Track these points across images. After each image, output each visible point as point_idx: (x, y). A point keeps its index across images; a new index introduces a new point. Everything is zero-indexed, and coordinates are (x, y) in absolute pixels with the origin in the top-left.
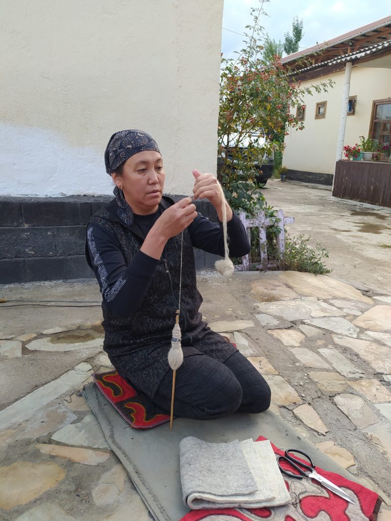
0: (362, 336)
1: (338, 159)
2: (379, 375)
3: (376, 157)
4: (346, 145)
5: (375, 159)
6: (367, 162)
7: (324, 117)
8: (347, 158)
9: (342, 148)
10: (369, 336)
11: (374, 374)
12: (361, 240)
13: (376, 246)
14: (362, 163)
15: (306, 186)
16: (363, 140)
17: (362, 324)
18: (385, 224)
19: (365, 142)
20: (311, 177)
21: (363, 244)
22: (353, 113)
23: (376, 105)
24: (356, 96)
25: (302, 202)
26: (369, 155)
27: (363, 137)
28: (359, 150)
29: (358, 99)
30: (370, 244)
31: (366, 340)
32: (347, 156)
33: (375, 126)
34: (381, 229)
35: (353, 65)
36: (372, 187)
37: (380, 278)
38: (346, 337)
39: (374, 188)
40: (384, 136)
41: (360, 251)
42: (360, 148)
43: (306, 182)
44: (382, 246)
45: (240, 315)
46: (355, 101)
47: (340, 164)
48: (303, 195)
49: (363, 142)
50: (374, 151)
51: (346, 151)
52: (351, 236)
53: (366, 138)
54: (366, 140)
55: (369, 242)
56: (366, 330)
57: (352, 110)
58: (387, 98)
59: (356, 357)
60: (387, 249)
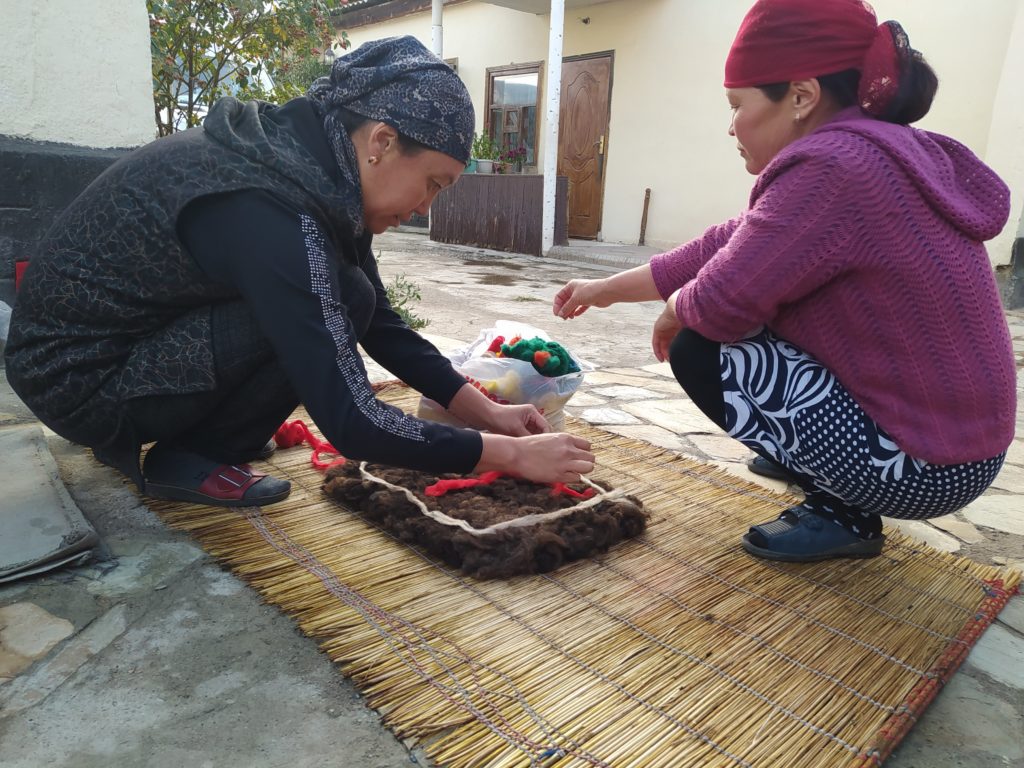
3: (498, 170)
6: (483, 174)
12: (481, 293)
13: (506, 300)
14: (475, 175)
18: (521, 274)
19: (478, 141)
21: (485, 298)
23: (491, 77)
24: (455, 60)
26: (486, 164)
29: (461, 65)
30: (497, 298)
33: (494, 116)
34: (514, 281)
36: (496, 219)
39: (501, 221)
40: (509, 134)
41: (481, 306)
44: (517, 300)
50: (495, 158)
52: (464, 288)
53: (480, 134)
54: (479, 138)
58: (509, 64)
60: (526, 303)
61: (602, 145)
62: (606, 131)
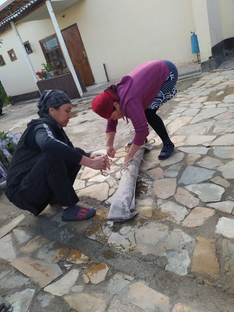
0: (87, 185)
1: (36, 81)
2: (103, 203)
3: (56, 73)
4: (36, 71)
5: (56, 74)
6: (53, 78)
7: (16, 59)
8: (41, 79)
9: (35, 75)
10: (91, 182)
11: (101, 204)
13: (78, 124)
14: (50, 79)
15: (29, 103)
16: (44, 66)
17: (85, 177)
18: (78, 109)
19: (46, 66)
20: (28, 96)
21: (71, 126)
22: (32, 52)
23: (42, 43)
24: (28, 41)
25: (30, 114)
26: (52, 73)
27: (43, 64)
28: (45, 72)
29: (30, 42)
30: (74, 125)
31: (90, 185)
32: (40, 78)
33: (47, 55)
34: (77, 113)
35: (15, 23)
37: (85, 143)
38: (80, 190)
40: (55, 59)
41: (71, 132)
42: (45, 71)
43: (27, 100)
44: (81, 123)
45: (14, 215)
46: (29, 44)
47: (39, 83)
48: (28, 109)
49: (45, 66)
50: (54, 70)
51: (39, 75)
53: (46, 64)
54: (46, 65)
55: (74, 124)
56: (88, 179)
57: (30, 50)
58: (45, 37)
59: (89, 199)
60: (84, 124)
61: (84, 54)
62: (84, 50)
